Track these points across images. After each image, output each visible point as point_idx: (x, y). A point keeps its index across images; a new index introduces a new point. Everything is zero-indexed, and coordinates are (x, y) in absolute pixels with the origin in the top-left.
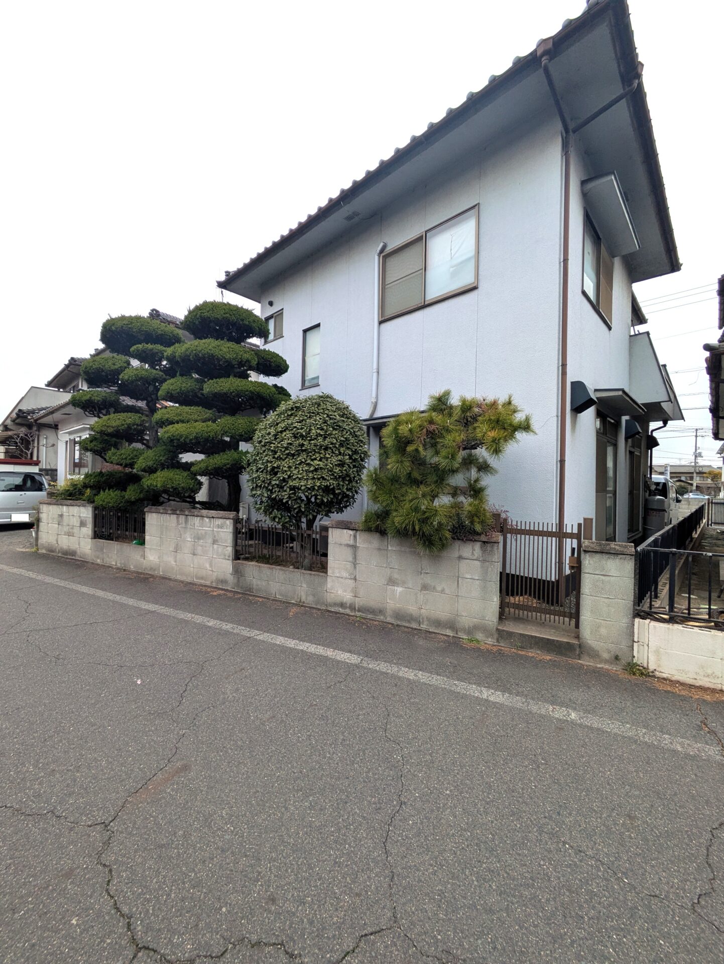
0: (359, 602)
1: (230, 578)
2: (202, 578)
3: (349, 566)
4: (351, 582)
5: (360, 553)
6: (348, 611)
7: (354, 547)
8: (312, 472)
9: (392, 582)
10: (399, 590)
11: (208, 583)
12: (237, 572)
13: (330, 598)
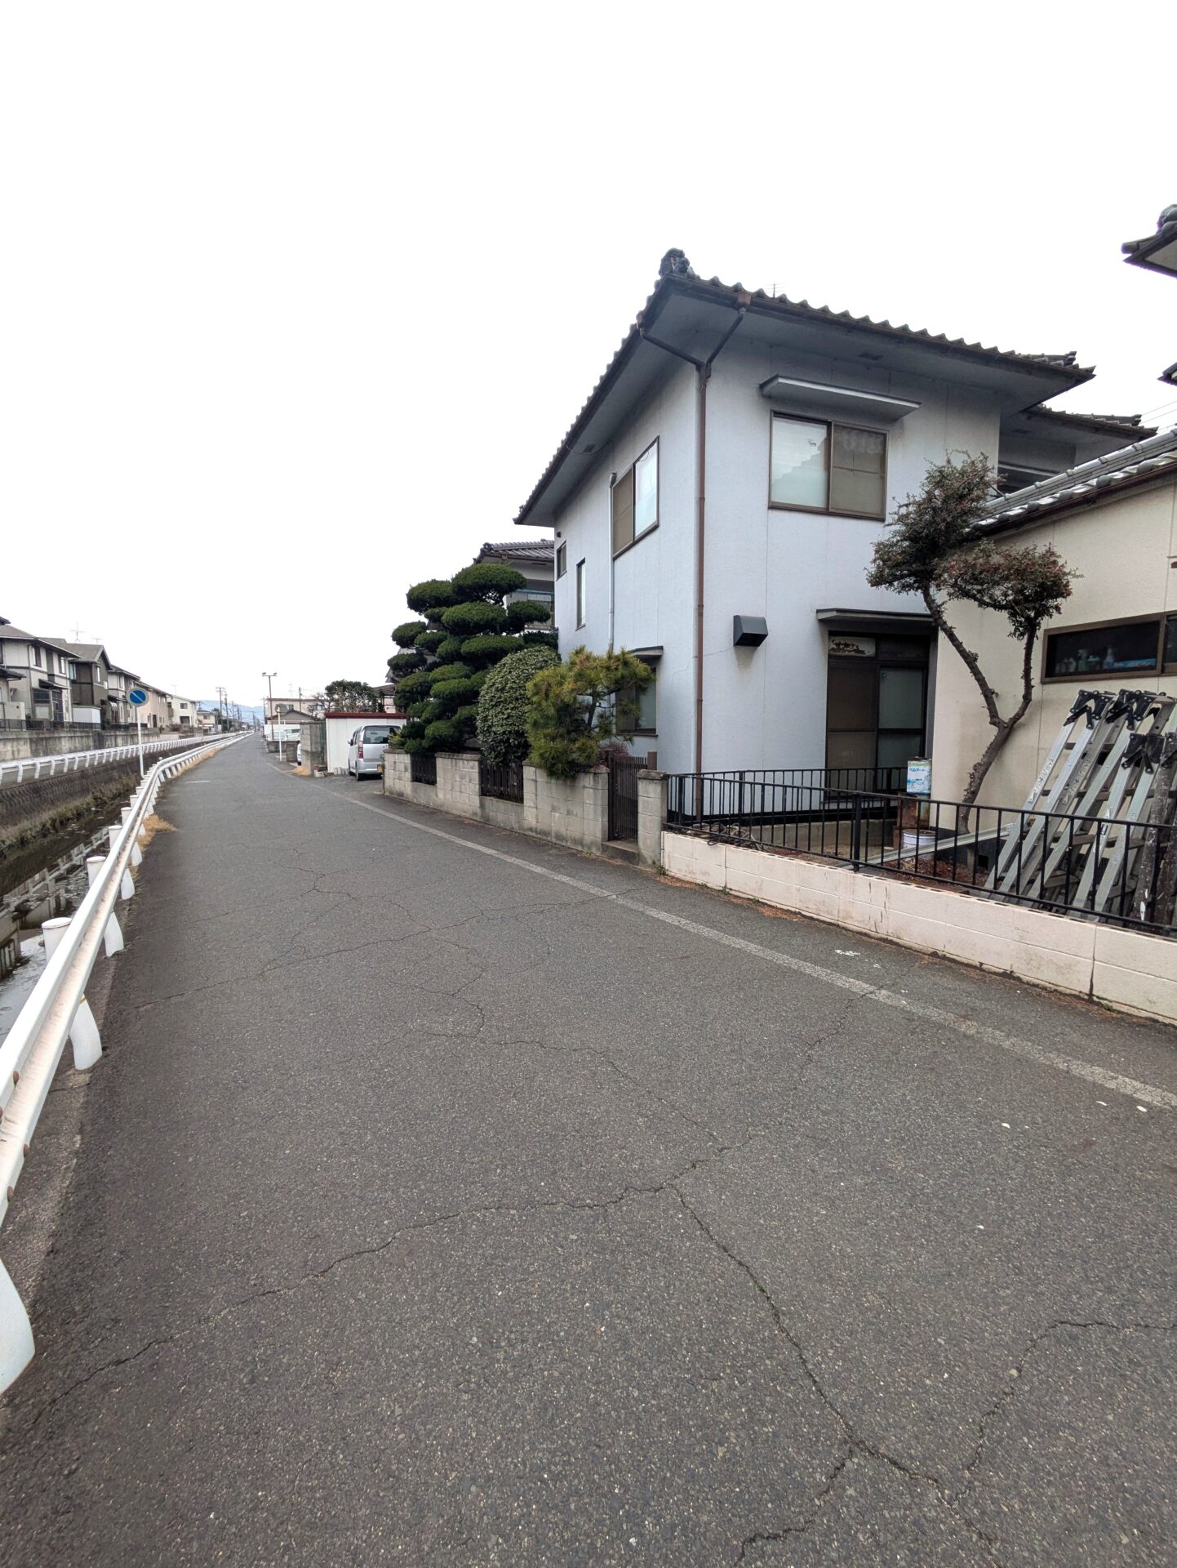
0: (540, 827)
1: (478, 811)
2: (465, 812)
3: (534, 796)
4: (534, 810)
5: (538, 784)
6: (534, 834)
7: (536, 781)
8: (506, 719)
9: (554, 809)
10: (557, 815)
11: (468, 816)
12: (482, 806)
13: (526, 825)
